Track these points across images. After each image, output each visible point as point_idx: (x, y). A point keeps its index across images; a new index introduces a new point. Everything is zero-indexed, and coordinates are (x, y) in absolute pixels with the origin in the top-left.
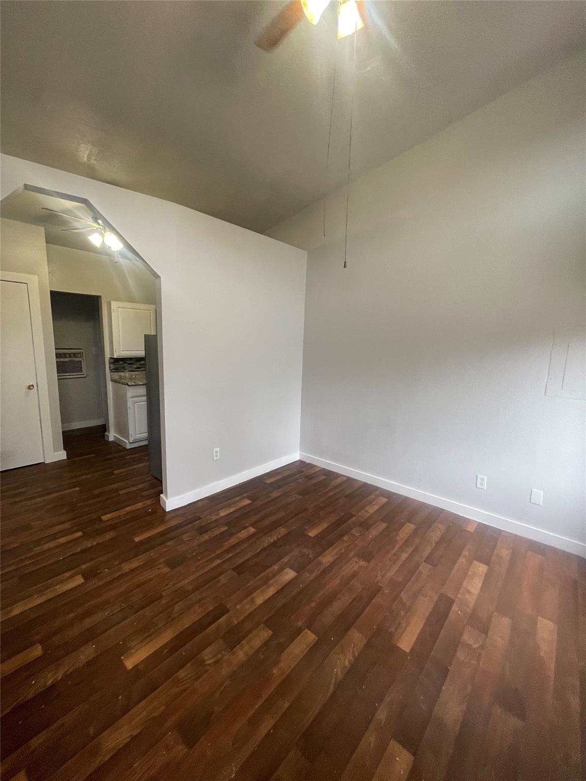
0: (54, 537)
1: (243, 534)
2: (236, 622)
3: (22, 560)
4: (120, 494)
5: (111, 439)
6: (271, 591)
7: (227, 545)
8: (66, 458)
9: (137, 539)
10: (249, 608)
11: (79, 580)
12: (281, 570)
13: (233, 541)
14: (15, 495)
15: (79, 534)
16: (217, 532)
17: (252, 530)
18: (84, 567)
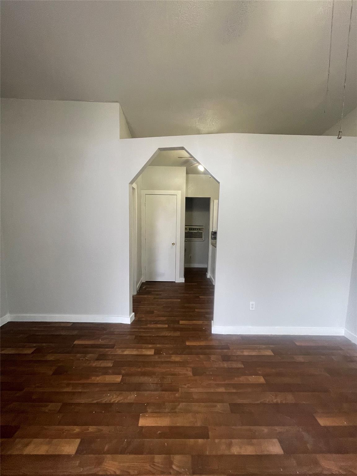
0: (157, 322)
1: (252, 379)
2: (207, 453)
3: (141, 328)
4: (195, 311)
5: (208, 277)
6: (249, 450)
7: (236, 380)
8: (184, 282)
9: (187, 343)
10: (223, 450)
11: (151, 352)
12: (269, 436)
13: (242, 379)
14: (157, 295)
15: (167, 326)
16: (235, 365)
17: (262, 380)
18: (158, 346)
